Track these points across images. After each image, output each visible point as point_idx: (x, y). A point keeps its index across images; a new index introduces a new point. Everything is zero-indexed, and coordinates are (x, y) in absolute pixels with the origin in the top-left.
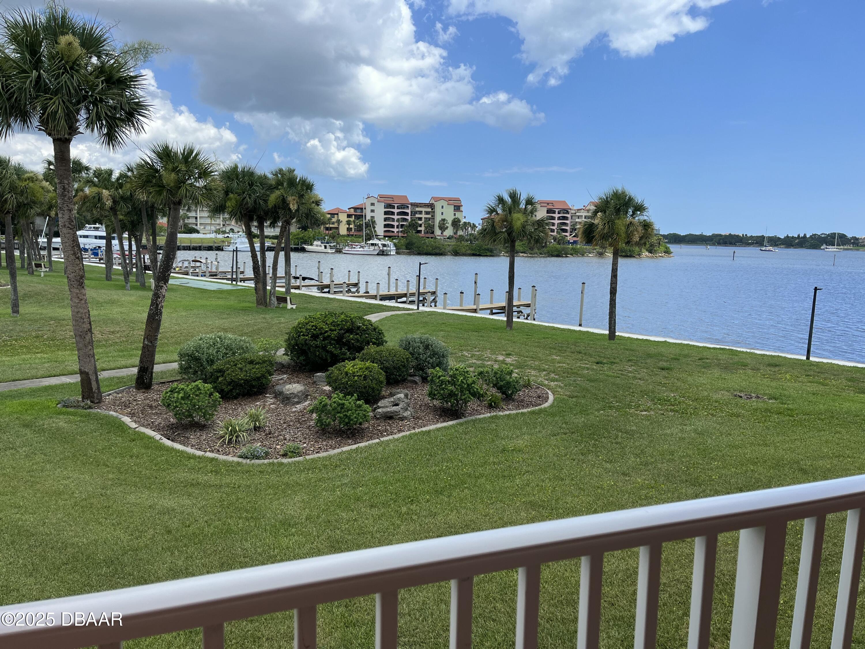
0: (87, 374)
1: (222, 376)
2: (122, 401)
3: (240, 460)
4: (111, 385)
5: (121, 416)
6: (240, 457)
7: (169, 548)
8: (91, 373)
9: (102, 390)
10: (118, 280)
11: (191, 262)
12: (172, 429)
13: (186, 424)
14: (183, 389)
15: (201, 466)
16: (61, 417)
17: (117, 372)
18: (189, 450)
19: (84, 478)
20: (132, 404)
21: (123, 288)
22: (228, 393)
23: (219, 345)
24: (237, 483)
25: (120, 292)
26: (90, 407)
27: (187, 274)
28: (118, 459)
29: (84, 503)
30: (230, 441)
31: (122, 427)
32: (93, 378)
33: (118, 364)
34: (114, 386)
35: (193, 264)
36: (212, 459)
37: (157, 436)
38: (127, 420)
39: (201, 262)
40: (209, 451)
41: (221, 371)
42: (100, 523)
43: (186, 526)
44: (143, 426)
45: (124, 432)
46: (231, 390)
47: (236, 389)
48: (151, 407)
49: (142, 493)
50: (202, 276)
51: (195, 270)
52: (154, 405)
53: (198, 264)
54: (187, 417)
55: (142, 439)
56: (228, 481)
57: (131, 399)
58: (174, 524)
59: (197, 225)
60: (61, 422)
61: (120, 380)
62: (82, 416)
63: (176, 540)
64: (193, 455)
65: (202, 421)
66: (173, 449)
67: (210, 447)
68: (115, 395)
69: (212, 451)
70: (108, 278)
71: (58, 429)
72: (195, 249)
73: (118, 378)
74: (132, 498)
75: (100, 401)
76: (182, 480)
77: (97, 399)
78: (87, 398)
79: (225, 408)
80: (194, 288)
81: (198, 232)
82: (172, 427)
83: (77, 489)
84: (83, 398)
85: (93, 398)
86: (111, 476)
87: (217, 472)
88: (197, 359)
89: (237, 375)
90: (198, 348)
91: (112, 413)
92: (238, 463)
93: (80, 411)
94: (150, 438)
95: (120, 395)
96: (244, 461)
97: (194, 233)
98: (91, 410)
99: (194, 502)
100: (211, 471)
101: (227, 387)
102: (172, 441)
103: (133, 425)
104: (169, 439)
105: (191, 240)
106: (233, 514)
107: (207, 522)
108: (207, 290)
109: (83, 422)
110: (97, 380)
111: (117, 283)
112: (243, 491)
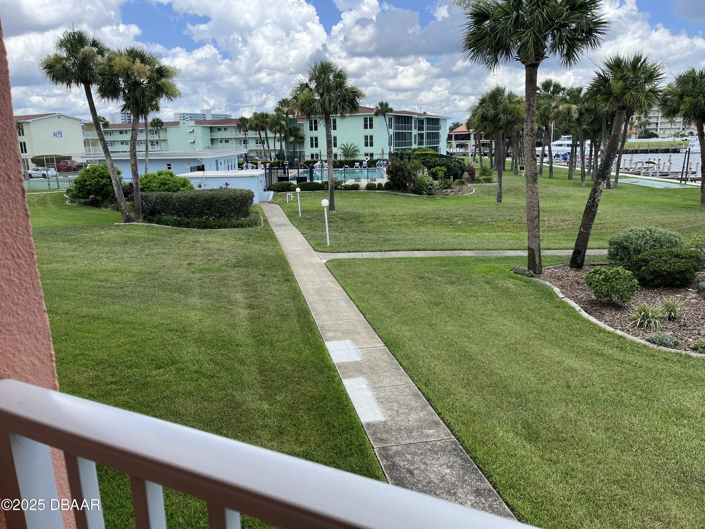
0: (533, 250)
1: (646, 265)
2: (557, 275)
3: (647, 343)
4: (552, 261)
5: (553, 287)
6: (648, 340)
7: (565, 400)
8: (536, 250)
9: (543, 264)
10: (576, 179)
11: (645, 164)
12: (591, 304)
13: (605, 303)
14: (604, 272)
15: (609, 340)
16: (511, 280)
17: (559, 252)
18: (601, 324)
19: (516, 328)
20: (564, 278)
21: (580, 185)
22: (649, 281)
23: (648, 237)
24: (639, 363)
25: (576, 189)
26: (532, 276)
27: (639, 174)
28: (543, 320)
29: (512, 346)
30: (641, 325)
31: (551, 295)
32: (537, 254)
33: (561, 246)
34: (554, 262)
35: (645, 165)
36: (621, 337)
37: (577, 307)
38: (557, 290)
39: (654, 163)
40: (620, 329)
41: (645, 261)
42: (519, 364)
43: (583, 387)
44: (569, 297)
45: (553, 299)
46: (653, 280)
47: (658, 279)
48: (578, 283)
49: (555, 350)
50: (652, 176)
51: (648, 170)
52: (581, 282)
53: (651, 165)
54: (605, 297)
55: (564, 308)
56: (631, 359)
57: (564, 274)
58: (574, 382)
59: (657, 130)
60: (510, 284)
61: (560, 258)
62: (525, 282)
63: (573, 395)
64: (604, 329)
65: (619, 302)
66: (588, 321)
67: (621, 326)
68: (553, 269)
69: (623, 330)
70: (570, 178)
71: (507, 289)
72: (652, 152)
73: (558, 257)
74: (546, 352)
75: (540, 272)
76: (589, 348)
77: (539, 271)
78: (531, 269)
79: (644, 295)
80: (642, 186)
81: (657, 136)
82: (592, 303)
83: (510, 335)
84: (528, 268)
85: (536, 269)
86: (535, 331)
87: (622, 349)
88: (625, 248)
89: (660, 266)
90: (627, 238)
91: (547, 283)
92: (645, 346)
93: (525, 278)
94: (571, 308)
95: (557, 270)
96: (651, 345)
97: (654, 137)
98: (533, 278)
99: (596, 368)
100: (617, 347)
101: (649, 276)
102: (589, 314)
103: (561, 295)
104: (586, 312)
105: (649, 144)
106: (628, 390)
107: (602, 389)
108: (654, 188)
109: (525, 286)
110: (540, 256)
111: (576, 181)
112: (644, 372)
